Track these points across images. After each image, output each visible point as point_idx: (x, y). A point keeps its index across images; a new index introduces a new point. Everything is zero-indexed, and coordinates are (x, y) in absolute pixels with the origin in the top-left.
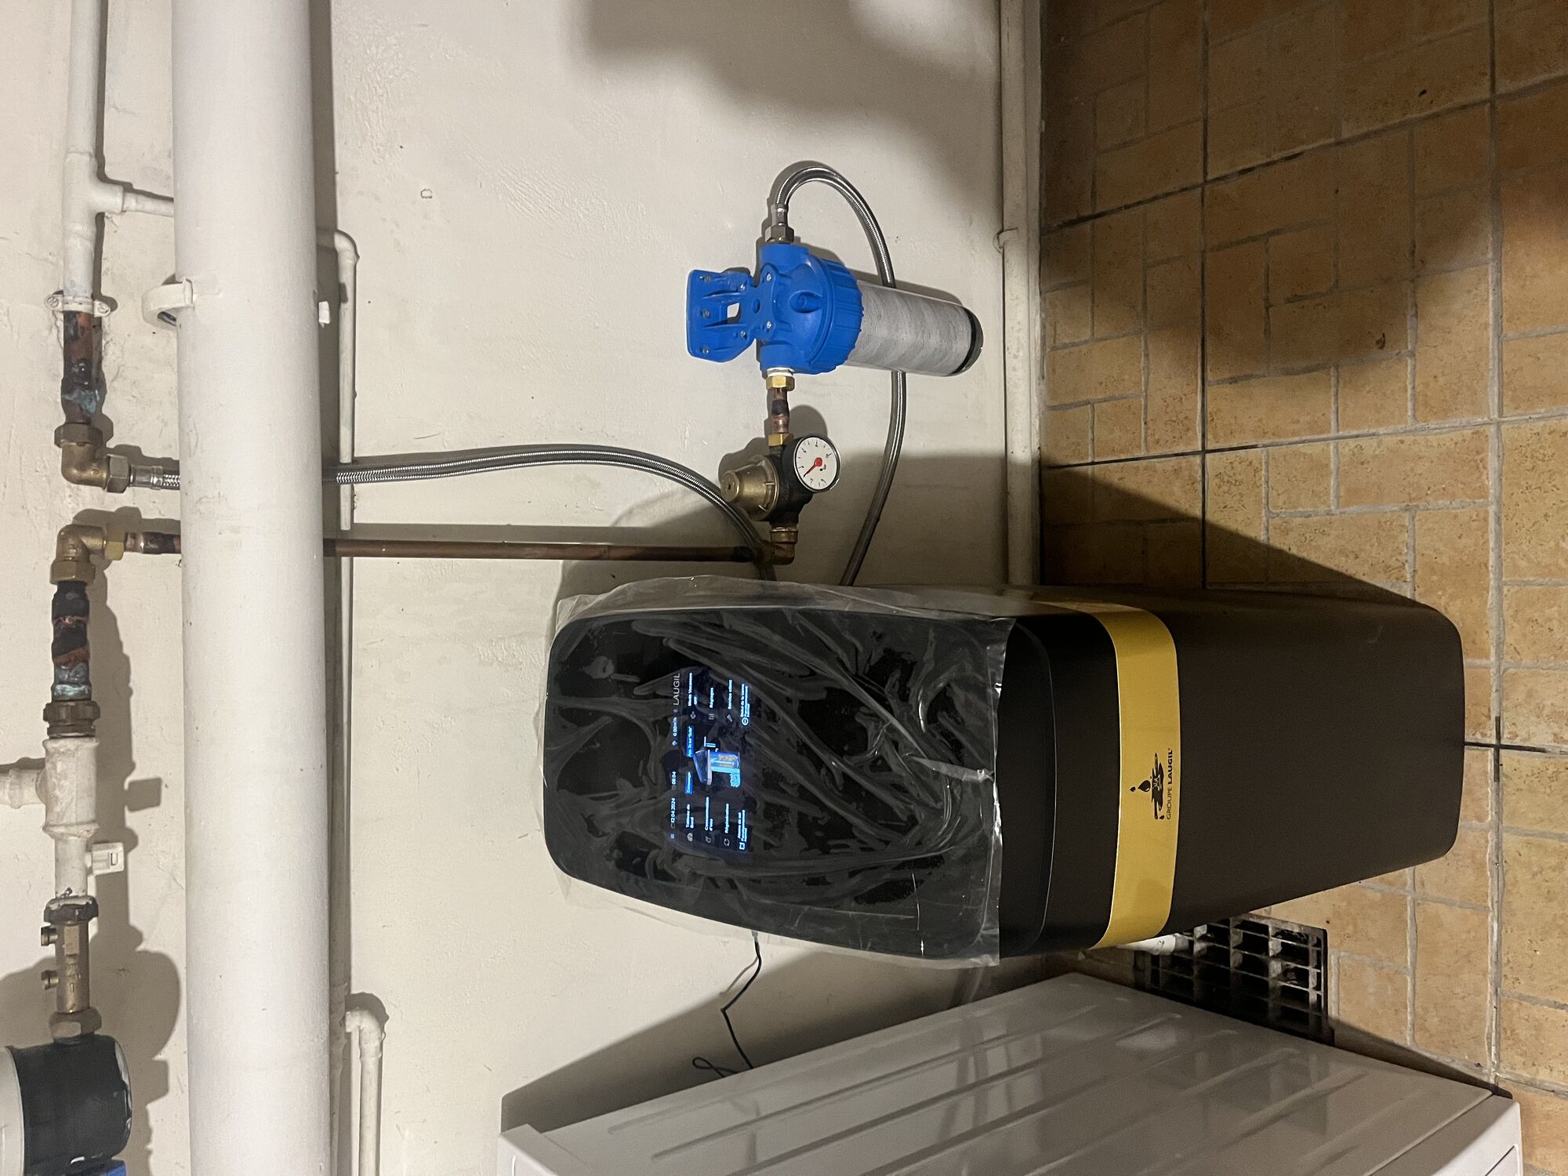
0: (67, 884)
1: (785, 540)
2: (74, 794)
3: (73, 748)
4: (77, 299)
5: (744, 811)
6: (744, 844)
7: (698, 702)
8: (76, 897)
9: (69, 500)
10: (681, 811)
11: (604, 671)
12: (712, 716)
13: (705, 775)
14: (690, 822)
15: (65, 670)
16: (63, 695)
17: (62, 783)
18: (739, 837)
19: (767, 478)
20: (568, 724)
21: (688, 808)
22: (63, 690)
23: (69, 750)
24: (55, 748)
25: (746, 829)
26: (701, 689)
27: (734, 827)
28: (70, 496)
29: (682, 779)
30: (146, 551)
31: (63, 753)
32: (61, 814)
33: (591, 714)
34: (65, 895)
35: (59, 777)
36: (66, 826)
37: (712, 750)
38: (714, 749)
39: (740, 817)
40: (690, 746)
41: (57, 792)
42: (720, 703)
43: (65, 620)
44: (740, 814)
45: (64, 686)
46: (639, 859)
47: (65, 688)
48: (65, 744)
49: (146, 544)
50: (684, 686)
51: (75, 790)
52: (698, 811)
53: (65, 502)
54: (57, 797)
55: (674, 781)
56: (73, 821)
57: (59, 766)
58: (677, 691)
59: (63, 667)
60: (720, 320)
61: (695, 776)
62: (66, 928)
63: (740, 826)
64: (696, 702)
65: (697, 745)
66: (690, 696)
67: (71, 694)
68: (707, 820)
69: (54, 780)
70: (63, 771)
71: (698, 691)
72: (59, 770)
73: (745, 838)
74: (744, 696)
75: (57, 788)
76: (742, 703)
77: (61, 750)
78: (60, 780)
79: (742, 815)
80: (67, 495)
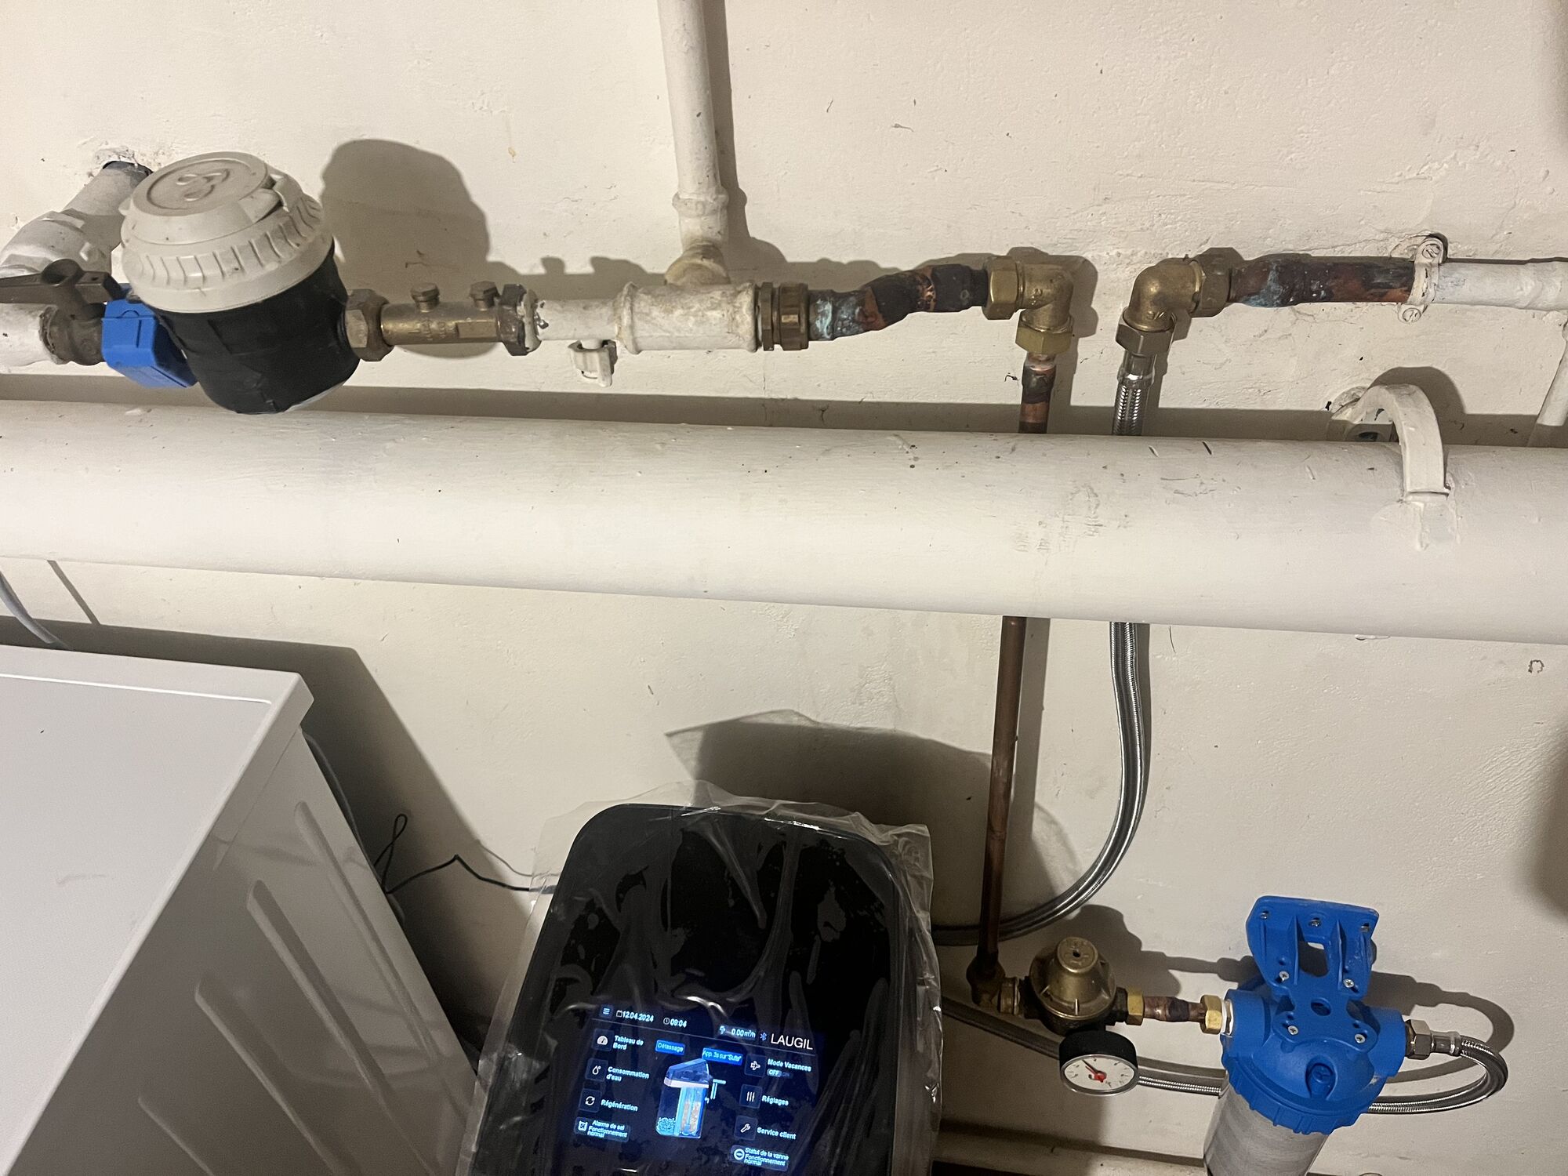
0: (553, 323)
1: (1003, 1003)
2: (676, 334)
3: (740, 332)
4: (1431, 290)
5: (625, 1135)
6: (585, 1129)
7: (771, 1078)
8: (536, 333)
9: (1114, 253)
10: (634, 1029)
11: (827, 924)
12: (751, 1097)
13: (678, 1076)
14: (622, 1042)
15: (854, 313)
16: (817, 314)
17: (691, 318)
18: (595, 1122)
19: (1083, 1003)
20: (764, 853)
21: (640, 1043)
22: (824, 314)
23: (737, 326)
24: (740, 307)
25: (602, 1136)
26: (790, 1085)
27: (607, 1115)
28: (1119, 254)
29: (674, 1036)
30: (1026, 372)
31: (733, 319)
32: (649, 318)
33: (772, 895)
34: (539, 319)
35: (700, 313)
36: (632, 327)
37: (708, 1092)
38: (709, 1097)
39: (619, 1127)
40: (716, 1055)
41: (679, 312)
42: (769, 1115)
43: (931, 290)
44: (622, 1128)
45: (830, 315)
46: (583, 957)
47: (827, 317)
48: (745, 322)
49: (1037, 374)
50: (794, 1056)
51: (682, 335)
52: (633, 1058)
53: (1111, 248)
54: (672, 312)
55: (674, 1022)
56: (639, 333)
57: (716, 314)
58: (790, 1043)
59: (857, 311)
60: (1304, 935)
61: (676, 1059)
62: (493, 320)
63: (607, 1125)
64: (772, 1072)
65: (717, 1069)
66: (781, 1064)
67: (818, 324)
68: (621, 1071)
69: (697, 306)
70: (708, 319)
71: (788, 1079)
72: (709, 313)
73: (593, 1132)
74: (773, 1158)
75: (686, 311)
76: (764, 1153)
77: (738, 317)
78: (695, 316)
79: (619, 1132)
80: (1120, 251)
